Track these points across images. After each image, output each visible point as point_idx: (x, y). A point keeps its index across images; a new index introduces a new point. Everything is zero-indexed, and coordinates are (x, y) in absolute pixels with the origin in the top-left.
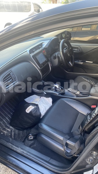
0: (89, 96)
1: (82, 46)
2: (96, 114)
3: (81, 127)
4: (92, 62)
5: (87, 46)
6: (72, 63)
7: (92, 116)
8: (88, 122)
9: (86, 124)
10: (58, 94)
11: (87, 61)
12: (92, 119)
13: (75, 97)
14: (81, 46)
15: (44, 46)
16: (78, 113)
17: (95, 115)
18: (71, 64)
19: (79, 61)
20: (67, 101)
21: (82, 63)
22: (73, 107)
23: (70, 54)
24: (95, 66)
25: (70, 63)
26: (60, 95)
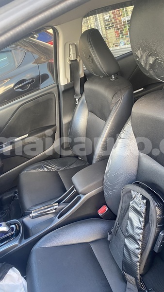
0: (80, 198)
2: (141, 229)
3: (128, 277)
4: (27, 135)
7: (137, 237)
8: (139, 256)
9: (138, 264)
10: (16, 243)
12: (140, 243)
13: (57, 221)
16: (86, 246)
17: (141, 231)
20: (50, 240)
22: (70, 243)
26: (25, 242)
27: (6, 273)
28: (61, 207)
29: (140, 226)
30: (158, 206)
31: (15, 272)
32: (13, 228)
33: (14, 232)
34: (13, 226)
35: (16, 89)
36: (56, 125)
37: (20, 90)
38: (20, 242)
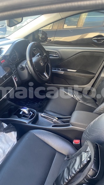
0: (69, 125)
1: (61, 50)
4: (76, 71)
5: (68, 50)
6: (48, 74)
10: (27, 122)
11: (68, 70)
13: (51, 127)
14: (59, 50)
15: (3, 54)
17: (75, 173)
18: (47, 76)
19: (59, 70)
20: (40, 133)
21: (62, 72)
23: (45, 63)
24: (78, 75)
25: (45, 74)
26: (31, 125)
27: (11, 132)
28: (58, 122)
29: (76, 170)
30: (93, 170)
31: (15, 134)
32: (31, 114)
33: (30, 116)
34: (32, 113)
35: (94, 39)
36: (95, 74)
37: (96, 41)
38: (29, 123)
